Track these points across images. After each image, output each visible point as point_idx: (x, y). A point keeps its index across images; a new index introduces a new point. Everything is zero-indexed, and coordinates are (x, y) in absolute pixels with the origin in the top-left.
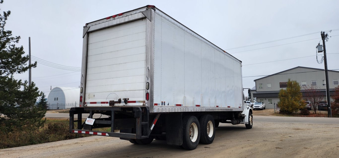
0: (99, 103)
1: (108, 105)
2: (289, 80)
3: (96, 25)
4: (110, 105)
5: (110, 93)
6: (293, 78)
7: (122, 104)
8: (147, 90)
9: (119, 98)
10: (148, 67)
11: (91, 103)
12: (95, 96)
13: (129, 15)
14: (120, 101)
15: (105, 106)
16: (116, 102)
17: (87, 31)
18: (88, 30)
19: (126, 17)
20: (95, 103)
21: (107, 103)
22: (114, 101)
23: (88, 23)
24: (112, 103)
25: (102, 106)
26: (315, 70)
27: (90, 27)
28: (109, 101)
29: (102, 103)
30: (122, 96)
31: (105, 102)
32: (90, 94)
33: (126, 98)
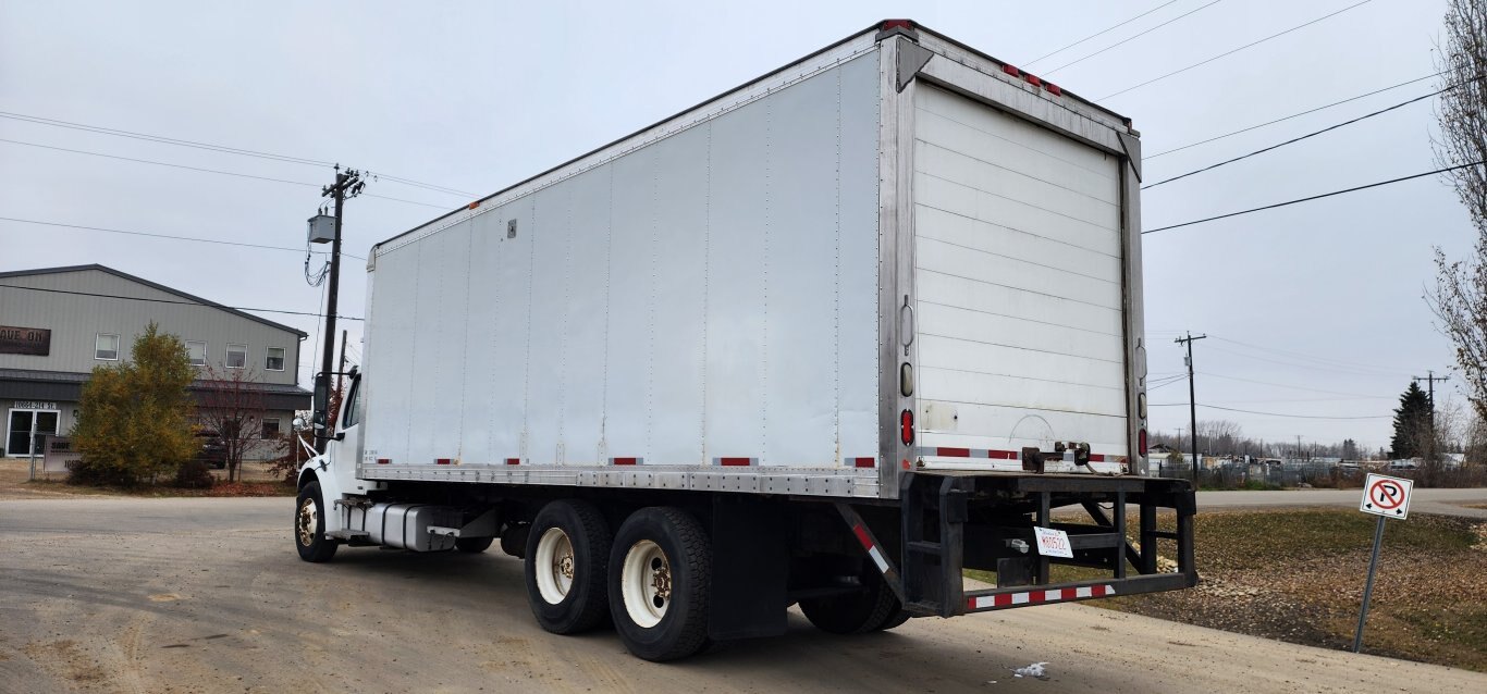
0: (979, 454)
1: (1015, 467)
2: (153, 330)
4: (1025, 466)
5: (1024, 413)
6: (171, 325)
7: (1066, 466)
9: (1057, 439)
11: (943, 452)
12: (959, 418)
14: (1059, 453)
15: (1007, 468)
16: (1049, 456)
17: (921, 68)
18: (925, 67)
20: (964, 453)
21: (1013, 455)
22: (1039, 450)
24: (1033, 458)
25: (995, 468)
26: (171, 296)
27: (932, 55)
28: (1020, 449)
29: (994, 454)
31: (1007, 452)
32: (931, 407)
33: (1079, 440)
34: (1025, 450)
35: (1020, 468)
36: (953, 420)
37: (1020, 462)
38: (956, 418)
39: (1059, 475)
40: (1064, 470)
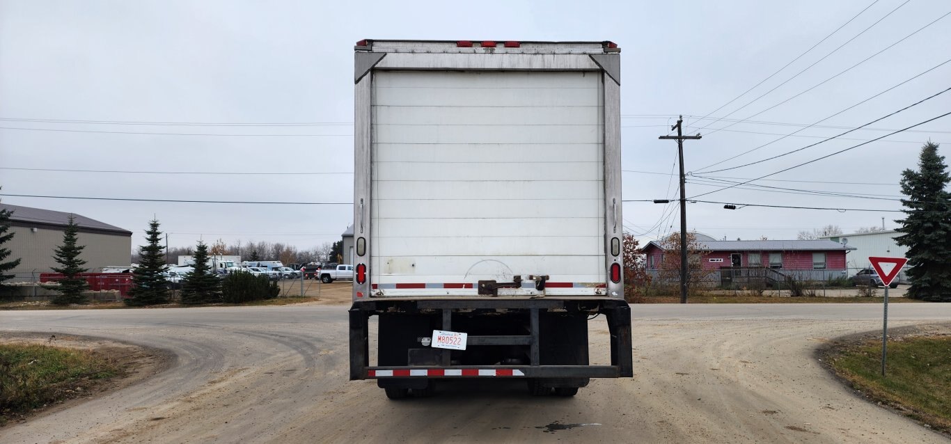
0: (435, 286)
1: (473, 293)
3: (413, 52)
4: (480, 292)
5: (480, 259)
7: (527, 291)
8: (615, 258)
9: (517, 274)
10: (614, 200)
11: (401, 286)
12: (416, 265)
13: (544, 52)
14: (517, 282)
15: (462, 294)
16: (507, 285)
17: (375, 65)
18: (377, 63)
19: (535, 56)
20: (418, 286)
21: (469, 286)
22: (495, 281)
23: (374, 39)
24: (489, 287)
25: (449, 294)
27: (386, 54)
28: (475, 281)
29: (447, 286)
30: (527, 269)
31: (462, 284)
32: (392, 260)
33: (538, 273)
34: (481, 283)
35: (477, 294)
36: (412, 268)
37: (477, 290)
38: (413, 265)
39: (518, 298)
40: (525, 293)
